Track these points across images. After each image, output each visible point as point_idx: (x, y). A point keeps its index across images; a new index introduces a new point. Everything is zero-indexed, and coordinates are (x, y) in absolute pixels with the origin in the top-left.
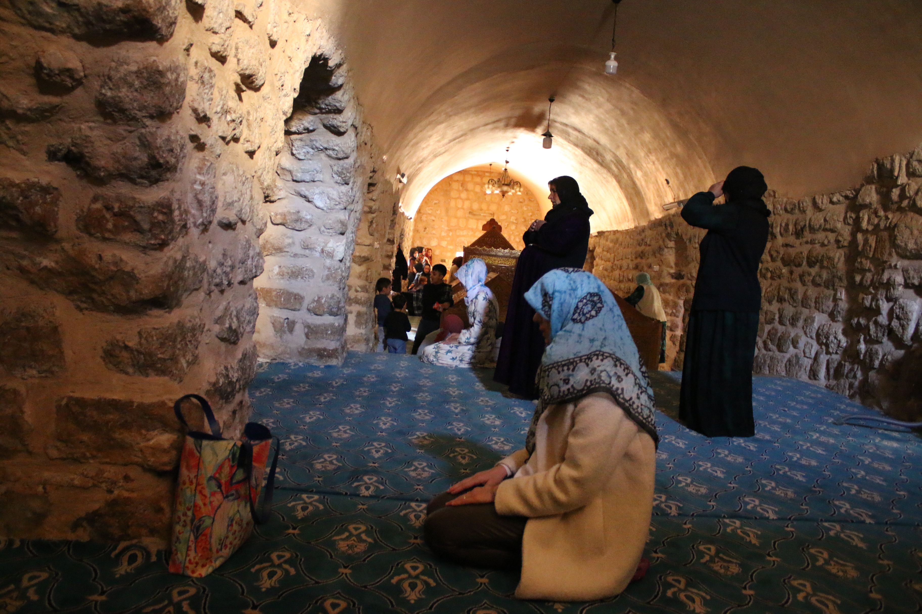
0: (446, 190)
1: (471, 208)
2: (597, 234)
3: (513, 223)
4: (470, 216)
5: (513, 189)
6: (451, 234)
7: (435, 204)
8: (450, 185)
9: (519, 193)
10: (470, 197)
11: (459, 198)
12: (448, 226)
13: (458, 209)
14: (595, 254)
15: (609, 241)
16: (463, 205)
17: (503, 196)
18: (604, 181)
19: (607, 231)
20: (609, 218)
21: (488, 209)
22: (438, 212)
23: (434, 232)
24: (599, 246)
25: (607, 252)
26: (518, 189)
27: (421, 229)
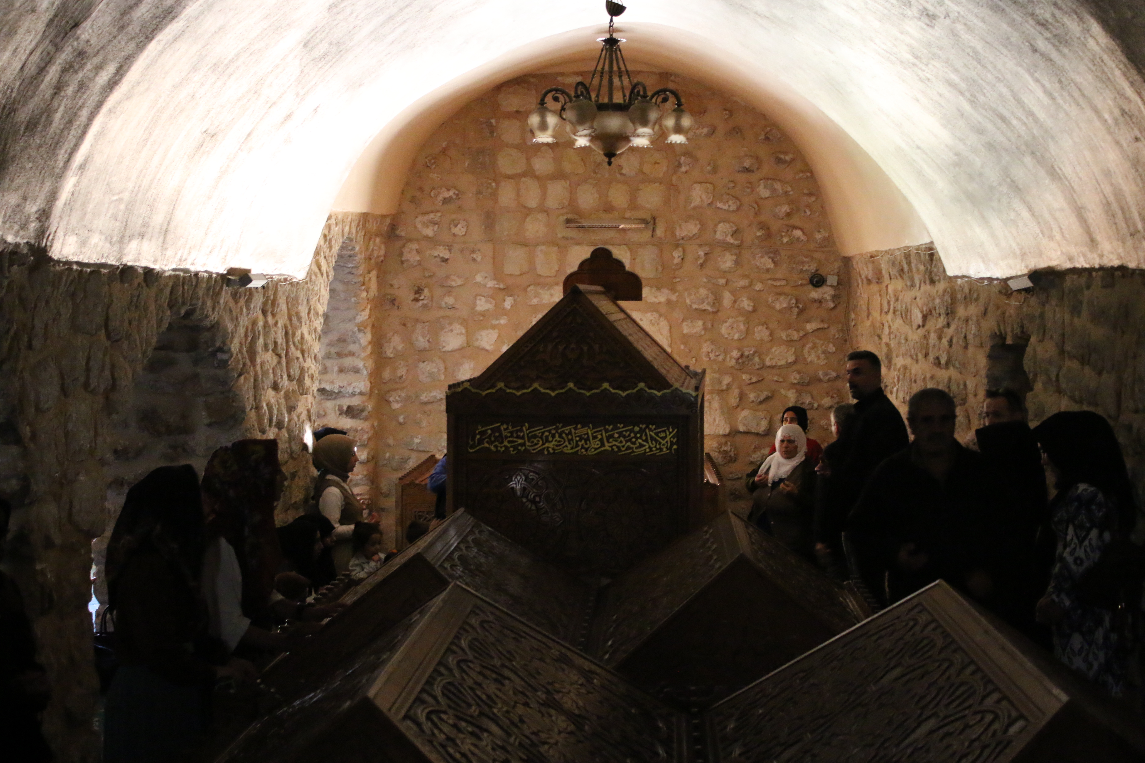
0: (481, 151)
1: (572, 204)
2: (1028, 284)
3: (726, 247)
4: (572, 233)
5: (645, 123)
6: (508, 303)
7: (446, 201)
8: (492, 130)
9: (677, 139)
10: (567, 167)
11: (529, 173)
12: (498, 274)
13: (527, 212)
14: (1027, 364)
15: (1085, 312)
16: (544, 196)
17: (610, 155)
18: (1041, 44)
19: (1074, 271)
20: (1080, 212)
21: (633, 205)
22: (459, 230)
23: (450, 300)
24: (1043, 331)
25: (1084, 361)
26: (670, 122)
27: (405, 295)
